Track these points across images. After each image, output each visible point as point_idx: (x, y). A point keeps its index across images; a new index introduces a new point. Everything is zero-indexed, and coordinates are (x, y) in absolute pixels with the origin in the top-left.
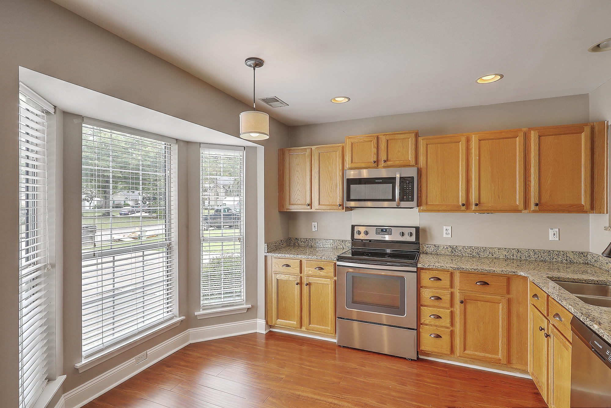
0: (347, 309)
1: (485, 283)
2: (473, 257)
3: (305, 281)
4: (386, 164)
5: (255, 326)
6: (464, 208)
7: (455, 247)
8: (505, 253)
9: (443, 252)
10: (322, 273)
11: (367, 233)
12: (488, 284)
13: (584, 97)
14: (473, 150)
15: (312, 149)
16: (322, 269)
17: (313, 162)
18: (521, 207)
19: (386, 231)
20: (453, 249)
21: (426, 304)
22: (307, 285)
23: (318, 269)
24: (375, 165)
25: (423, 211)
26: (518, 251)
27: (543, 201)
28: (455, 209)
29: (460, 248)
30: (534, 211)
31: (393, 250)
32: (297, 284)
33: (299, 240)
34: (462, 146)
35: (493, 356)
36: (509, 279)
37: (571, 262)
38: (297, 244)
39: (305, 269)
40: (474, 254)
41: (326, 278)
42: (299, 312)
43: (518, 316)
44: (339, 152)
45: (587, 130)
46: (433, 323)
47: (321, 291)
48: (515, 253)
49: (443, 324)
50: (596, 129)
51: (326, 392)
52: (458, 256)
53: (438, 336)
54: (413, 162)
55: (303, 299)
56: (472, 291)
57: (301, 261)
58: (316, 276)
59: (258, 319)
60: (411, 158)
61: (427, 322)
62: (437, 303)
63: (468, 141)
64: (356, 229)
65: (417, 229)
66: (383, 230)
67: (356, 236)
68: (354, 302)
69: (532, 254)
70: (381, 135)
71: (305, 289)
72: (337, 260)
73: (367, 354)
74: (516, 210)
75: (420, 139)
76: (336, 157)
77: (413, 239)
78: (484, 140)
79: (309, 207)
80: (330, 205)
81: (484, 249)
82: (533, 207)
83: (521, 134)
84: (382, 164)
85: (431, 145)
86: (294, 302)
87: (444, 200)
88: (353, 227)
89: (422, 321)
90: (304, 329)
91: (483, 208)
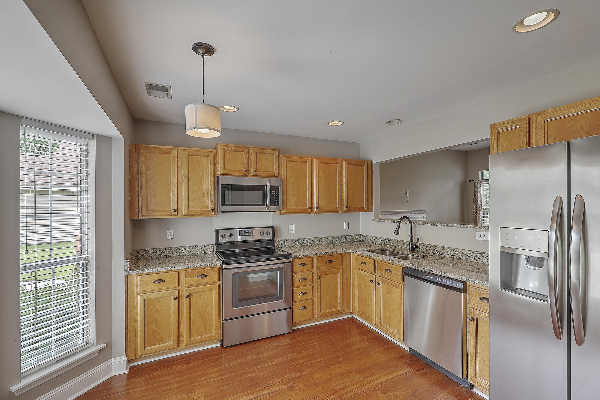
0: (234, 308)
1: (331, 262)
2: (308, 245)
3: (184, 293)
4: (255, 174)
5: (109, 369)
6: (310, 210)
7: (297, 240)
8: (325, 240)
9: (289, 245)
10: (205, 280)
11: (231, 236)
12: (333, 262)
13: (357, 144)
14: (315, 169)
15: (179, 150)
16: (206, 276)
17: (179, 164)
18: (339, 209)
19: (248, 232)
20: (296, 241)
21: (296, 285)
22: (188, 296)
23: (200, 277)
24: (246, 173)
25: (284, 213)
26: (331, 238)
27: (349, 205)
28: (304, 211)
29: (300, 240)
30: (345, 212)
31: (242, 249)
32: (175, 299)
33: (150, 251)
34: (308, 165)
35: (336, 309)
36: (343, 256)
37: (354, 242)
38: (146, 256)
39: (184, 280)
40: (308, 243)
41: (210, 284)
42: (177, 330)
43: (347, 279)
44: (211, 158)
45: (366, 164)
46: (301, 299)
47: (204, 299)
48: (330, 240)
49: (308, 298)
50: (369, 164)
51: (256, 388)
52: (299, 246)
53: (305, 308)
54: (277, 175)
55: (181, 314)
56: (324, 269)
57: (179, 272)
58: (196, 285)
59: (113, 359)
60: (275, 170)
61: (297, 299)
62: (304, 283)
63: (312, 162)
64: (221, 233)
65: (273, 228)
66: (246, 231)
67: (221, 240)
68: (240, 300)
69: (338, 239)
70: (250, 147)
71: (184, 301)
72: (223, 264)
73: (253, 344)
74: (337, 212)
75: (281, 156)
76: (207, 162)
77: (270, 237)
78: (320, 163)
79: (175, 213)
80: (201, 210)
81: (314, 239)
82: (344, 209)
83: (339, 162)
84: (252, 173)
85: (289, 162)
86: (170, 320)
87: (298, 205)
88: (217, 231)
89: (294, 300)
90: (183, 345)
91: (320, 210)
